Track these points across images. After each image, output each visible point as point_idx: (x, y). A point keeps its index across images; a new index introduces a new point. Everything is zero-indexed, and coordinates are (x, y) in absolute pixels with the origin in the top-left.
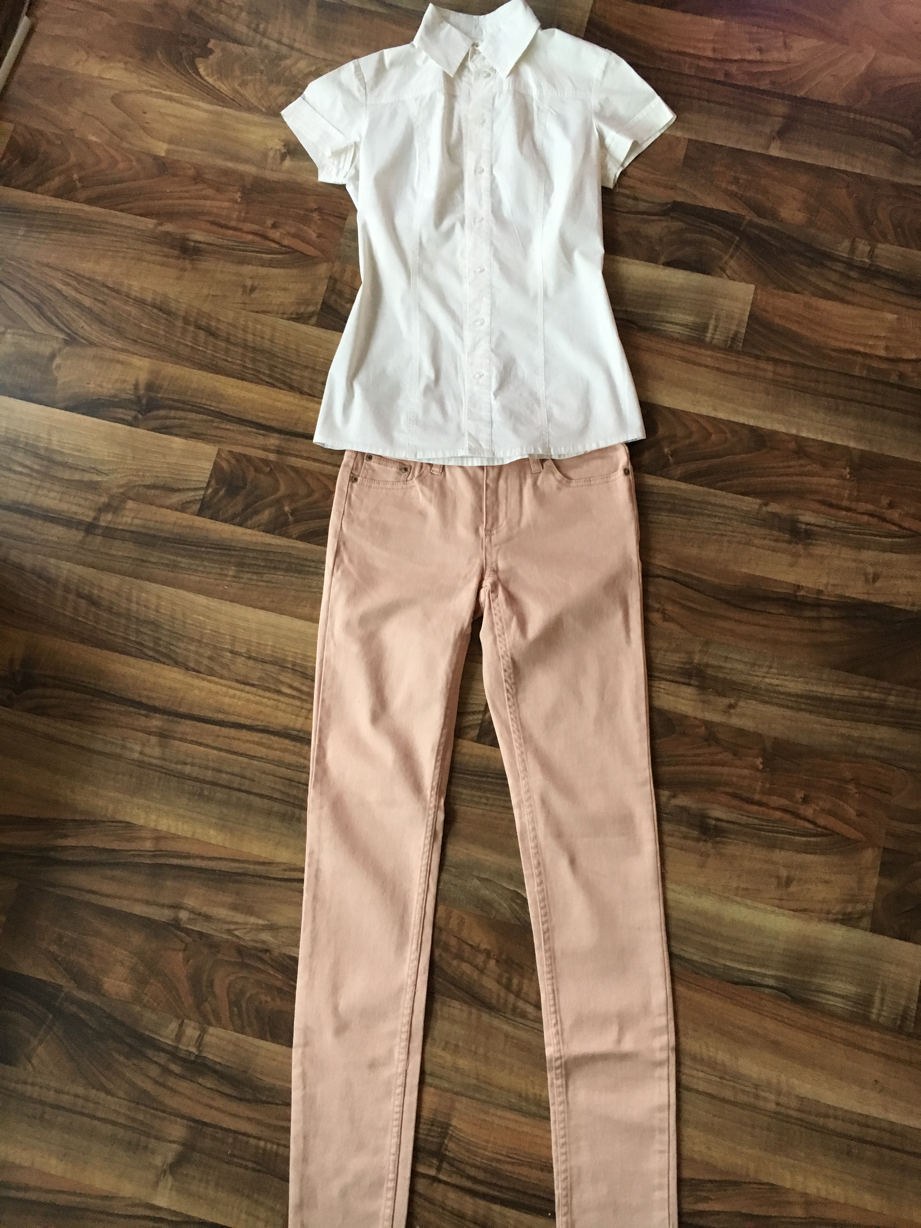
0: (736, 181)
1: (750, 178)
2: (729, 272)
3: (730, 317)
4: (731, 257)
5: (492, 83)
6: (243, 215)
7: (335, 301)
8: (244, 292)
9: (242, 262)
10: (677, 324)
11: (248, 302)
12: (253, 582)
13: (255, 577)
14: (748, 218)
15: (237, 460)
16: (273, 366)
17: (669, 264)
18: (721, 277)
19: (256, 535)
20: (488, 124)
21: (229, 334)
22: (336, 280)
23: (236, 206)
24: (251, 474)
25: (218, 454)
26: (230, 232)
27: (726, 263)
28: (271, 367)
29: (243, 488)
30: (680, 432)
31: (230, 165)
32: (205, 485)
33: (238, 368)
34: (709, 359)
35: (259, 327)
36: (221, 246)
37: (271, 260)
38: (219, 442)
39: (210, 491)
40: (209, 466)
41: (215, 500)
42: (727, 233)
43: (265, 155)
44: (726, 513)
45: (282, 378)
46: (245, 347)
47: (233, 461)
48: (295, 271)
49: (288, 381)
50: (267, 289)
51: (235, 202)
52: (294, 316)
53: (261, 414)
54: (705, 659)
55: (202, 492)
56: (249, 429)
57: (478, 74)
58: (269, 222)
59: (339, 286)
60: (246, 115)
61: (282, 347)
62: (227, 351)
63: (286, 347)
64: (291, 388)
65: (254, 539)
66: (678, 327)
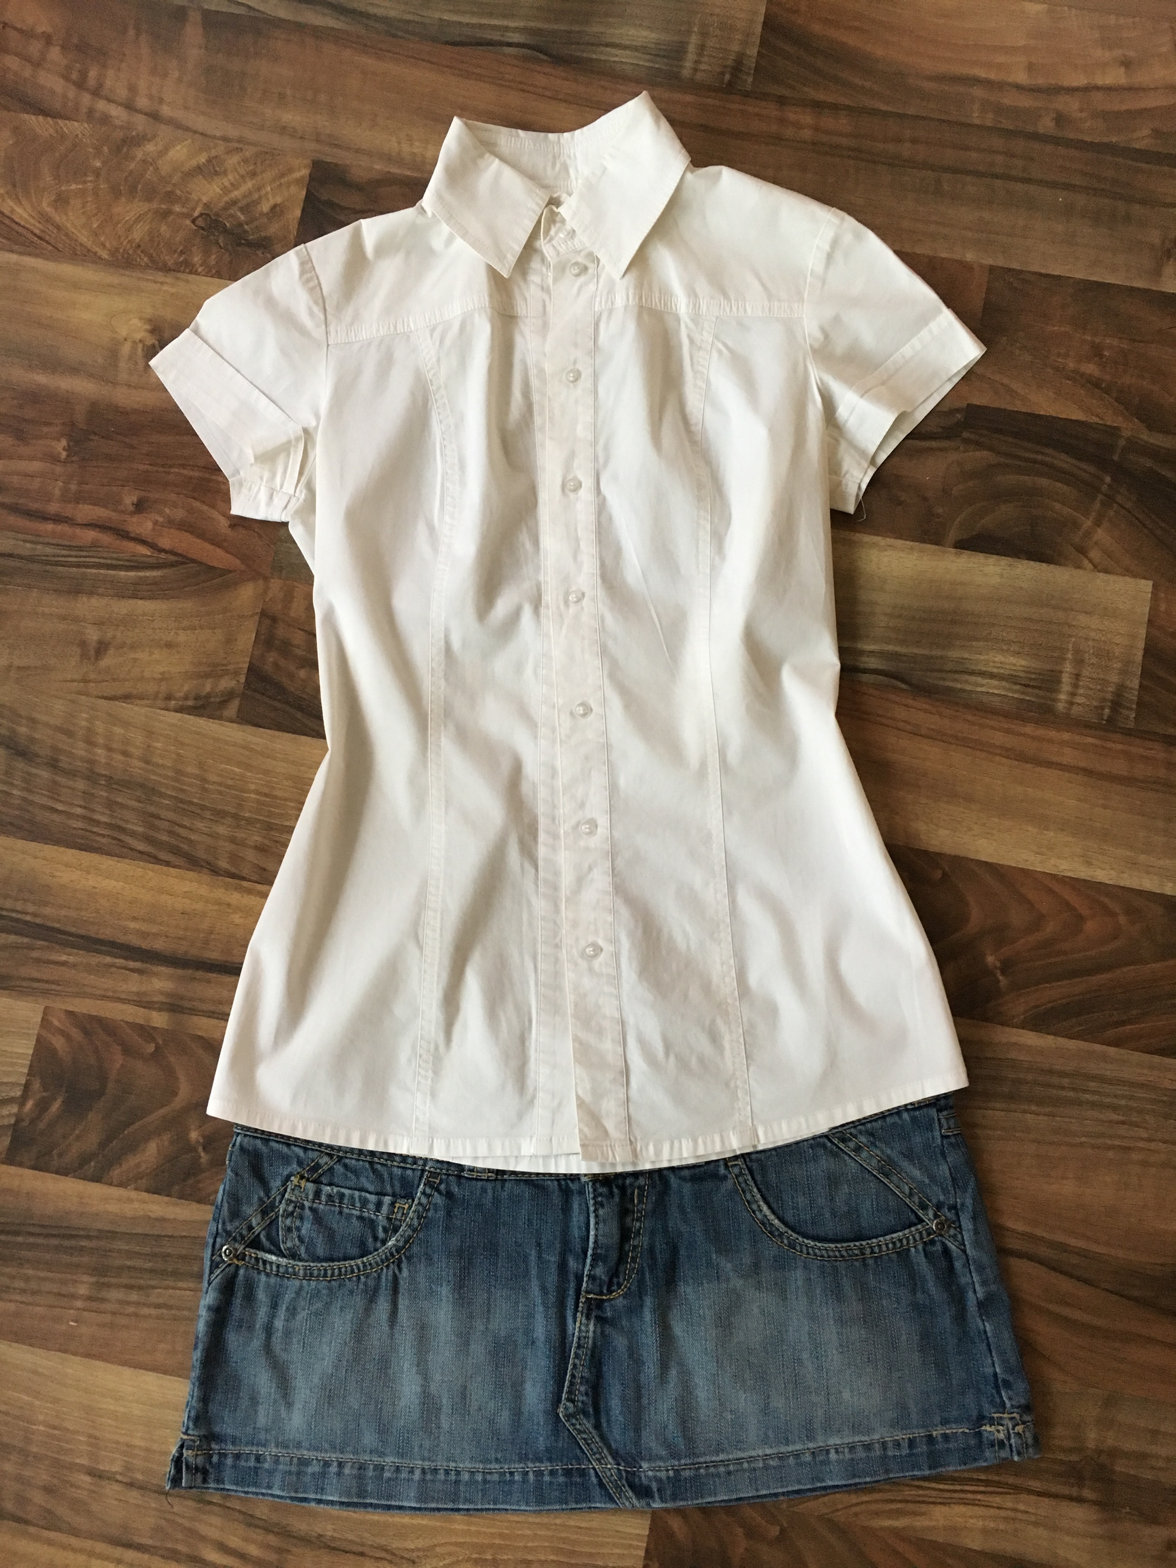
0: (1097, 352)
1: (1125, 345)
2: (1095, 554)
3: (1103, 654)
4: (1098, 523)
5: (592, 287)
6: (73, 487)
7: (276, 665)
8: (84, 656)
9: (76, 590)
10: (992, 676)
11: (92, 676)
12: (131, 1309)
13: (134, 1297)
14: (1126, 433)
15: (86, 1033)
16: (152, 815)
17: (966, 545)
18: (1079, 567)
19: (130, 1200)
20: (586, 382)
21: (54, 748)
22: (274, 620)
23: (59, 469)
24: (117, 1061)
25: (45, 1022)
26: (50, 527)
27: (1088, 534)
28: (150, 819)
29: (101, 1093)
30: (1017, 917)
31: (41, 379)
32: (17, 1092)
33: (79, 824)
34: (1067, 750)
35: (118, 730)
36: (30, 559)
37: (137, 583)
38: (45, 993)
39: (30, 1104)
40: (25, 1048)
41: (42, 1125)
42: (1086, 470)
43: (113, 353)
44: (1131, 1098)
45: (173, 841)
46: (92, 777)
47: (76, 1034)
48: (188, 605)
49: (185, 847)
50: (132, 647)
51: (54, 459)
52: (190, 703)
53: (132, 925)
54: (1111, 1440)
55: (15, 1109)
56: (108, 960)
57: (561, 268)
58: (129, 499)
59: (281, 631)
60: (67, 270)
61: (171, 774)
62: (54, 790)
63: (179, 772)
64: (193, 862)
65: (128, 1210)
66: (995, 682)
